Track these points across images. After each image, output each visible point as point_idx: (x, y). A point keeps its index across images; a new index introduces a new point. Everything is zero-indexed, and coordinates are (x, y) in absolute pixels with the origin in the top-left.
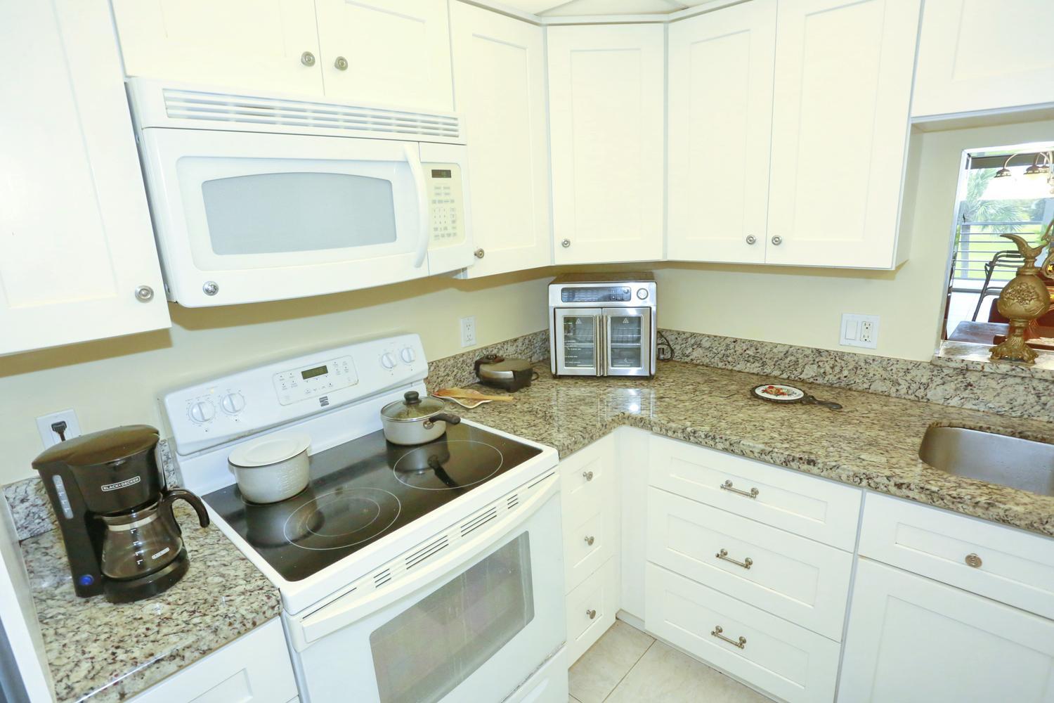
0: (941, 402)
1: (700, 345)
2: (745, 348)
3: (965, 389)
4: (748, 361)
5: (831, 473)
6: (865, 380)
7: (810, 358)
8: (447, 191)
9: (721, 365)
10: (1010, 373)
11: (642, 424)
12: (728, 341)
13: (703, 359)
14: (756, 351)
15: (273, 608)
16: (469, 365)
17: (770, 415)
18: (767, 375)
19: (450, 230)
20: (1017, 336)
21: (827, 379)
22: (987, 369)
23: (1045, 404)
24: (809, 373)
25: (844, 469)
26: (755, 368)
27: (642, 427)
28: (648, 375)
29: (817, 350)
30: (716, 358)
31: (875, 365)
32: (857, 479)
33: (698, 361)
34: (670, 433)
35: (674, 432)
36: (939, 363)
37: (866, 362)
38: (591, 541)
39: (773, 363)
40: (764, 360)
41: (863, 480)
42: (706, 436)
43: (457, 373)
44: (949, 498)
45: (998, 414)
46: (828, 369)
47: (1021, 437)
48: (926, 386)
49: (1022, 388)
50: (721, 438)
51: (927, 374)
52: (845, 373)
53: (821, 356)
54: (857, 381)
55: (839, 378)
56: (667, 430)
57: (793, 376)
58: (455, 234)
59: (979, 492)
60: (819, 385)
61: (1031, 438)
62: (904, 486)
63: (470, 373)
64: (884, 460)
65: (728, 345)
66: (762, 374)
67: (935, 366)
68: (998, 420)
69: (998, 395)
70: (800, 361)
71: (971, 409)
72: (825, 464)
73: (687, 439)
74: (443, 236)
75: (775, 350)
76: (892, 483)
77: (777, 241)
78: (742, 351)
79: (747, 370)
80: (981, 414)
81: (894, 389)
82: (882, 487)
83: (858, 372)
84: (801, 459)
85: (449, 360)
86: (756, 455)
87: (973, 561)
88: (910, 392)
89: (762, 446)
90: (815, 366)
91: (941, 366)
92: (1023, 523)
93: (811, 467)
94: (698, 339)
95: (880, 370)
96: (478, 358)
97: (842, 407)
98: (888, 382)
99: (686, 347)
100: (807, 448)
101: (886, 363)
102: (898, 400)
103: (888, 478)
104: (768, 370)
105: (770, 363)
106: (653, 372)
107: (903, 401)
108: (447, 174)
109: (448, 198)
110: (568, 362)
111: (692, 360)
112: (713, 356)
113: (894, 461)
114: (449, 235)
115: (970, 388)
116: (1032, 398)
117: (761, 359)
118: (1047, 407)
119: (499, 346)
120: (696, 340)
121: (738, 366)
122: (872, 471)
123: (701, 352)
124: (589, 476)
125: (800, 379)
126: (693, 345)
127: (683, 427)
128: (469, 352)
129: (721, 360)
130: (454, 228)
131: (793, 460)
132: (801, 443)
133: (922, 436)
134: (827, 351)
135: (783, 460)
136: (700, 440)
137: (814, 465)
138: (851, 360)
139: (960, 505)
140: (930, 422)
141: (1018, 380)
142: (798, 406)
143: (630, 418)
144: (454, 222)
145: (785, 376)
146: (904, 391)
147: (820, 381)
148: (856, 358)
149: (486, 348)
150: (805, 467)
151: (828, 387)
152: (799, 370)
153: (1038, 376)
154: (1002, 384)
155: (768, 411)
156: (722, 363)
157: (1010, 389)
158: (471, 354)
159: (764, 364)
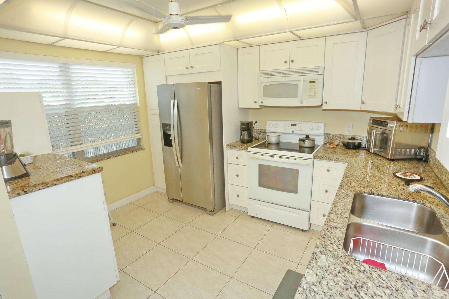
1: (432, 158)
2: (437, 162)
4: (437, 168)
8: (314, 86)
14: (439, 164)
38: (326, 192)
43: (341, 140)
58: (315, 97)
65: (435, 159)
70: (443, 172)
74: (311, 97)
108: (314, 82)
109: (314, 88)
112: (433, 163)
129: (433, 166)
144: (315, 94)
152: (443, 176)
159: (438, 171)
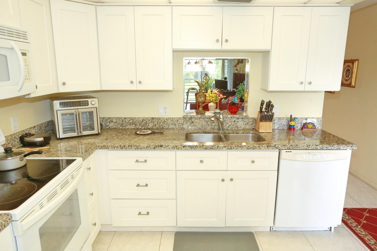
0: (187, 128)
1: (112, 122)
2: (129, 120)
3: (192, 123)
4: (131, 125)
5: (167, 147)
6: (167, 125)
7: (151, 121)
8: (26, 61)
9: (121, 128)
10: (201, 117)
11: (104, 147)
12: (122, 119)
13: (114, 127)
14: (133, 121)
15: (10, 219)
16: (17, 139)
17: (144, 138)
18: (137, 129)
19: (28, 77)
20: (201, 108)
21: (156, 127)
22: (196, 117)
23: (209, 124)
24: (151, 125)
25: (170, 146)
26: (133, 127)
27: (105, 149)
28: (98, 133)
29: (152, 118)
30: (119, 125)
31: (169, 120)
32: (174, 148)
33: (112, 128)
34: (116, 148)
35: (117, 147)
36: (185, 117)
37: (167, 120)
38: (92, 194)
39: (139, 124)
40: (136, 123)
41: (176, 148)
42: (128, 146)
44: (195, 147)
45: (200, 129)
46: (156, 123)
47: (205, 133)
48: (183, 124)
49: (204, 121)
50: (134, 145)
51: (183, 121)
52: (161, 124)
53: (154, 119)
54: (165, 126)
55: (160, 126)
56: (114, 147)
57: (146, 128)
58: (29, 79)
59: (200, 144)
60: (154, 129)
61: (207, 133)
62: (185, 146)
63: (18, 142)
64: (179, 142)
65: (123, 120)
66: (136, 128)
67: (184, 118)
68: (200, 130)
69: (199, 124)
70: (148, 122)
71: (194, 129)
72: (165, 146)
73: (122, 148)
75: (139, 120)
76: (182, 146)
77: (140, 82)
78: (128, 122)
79: (130, 128)
80: (196, 130)
81: (175, 127)
82: (180, 148)
83: (165, 123)
84: (158, 146)
85: (9, 137)
86: (145, 148)
87: (202, 162)
88: (179, 127)
89: (147, 145)
90: (152, 123)
91: (186, 118)
92: (209, 148)
93: (161, 148)
94: (111, 119)
95: (171, 121)
96: (21, 135)
97: (163, 133)
98: (173, 125)
99: (107, 123)
100: (159, 143)
101: (172, 119)
102: (176, 130)
103: (181, 145)
104: (137, 127)
105: (138, 124)
106: (99, 132)
107: (178, 129)
108: (25, 54)
109: (26, 64)
110: (64, 132)
111: (110, 127)
112: (118, 125)
113: (181, 142)
114: (27, 79)
115: (193, 123)
116: (206, 123)
117: (135, 123)
118: (209, 125)
119: (29, 130)
120: (110, 120)
121: (127, 127)
122: (177, 145)
123: (113, 124)
124: (89, 169)
125: (148, 128)
126: (109, 122)
127: (120, 145)
128: (17, 133)
129: (121, 126)
130: (29, 76)
131: (156, 147)
132: (157, 142)
133: (185, 136)
134: (155, 118)
135: (153, 147)
136: (127, 148)
137: (162, 147)
138: (162, 119)
139: (197, 148)
140: (186, 133)
141: (203, 119)
142: (151, 135)
143: (99, 146)
144: (29, 74)
145: (143, 128)
146: (178, 127)
147: (154, 128)
148: (164, 119)
149: (24, 131)
150: (160, 148)
151: (157, 129)
152: (148, 125)
153: (206, 117)
154: (199, 121)
155: (143, 137)
156: (122, 127)
157: (201, 122)
158: (18, 133)
159: (136, 125)
